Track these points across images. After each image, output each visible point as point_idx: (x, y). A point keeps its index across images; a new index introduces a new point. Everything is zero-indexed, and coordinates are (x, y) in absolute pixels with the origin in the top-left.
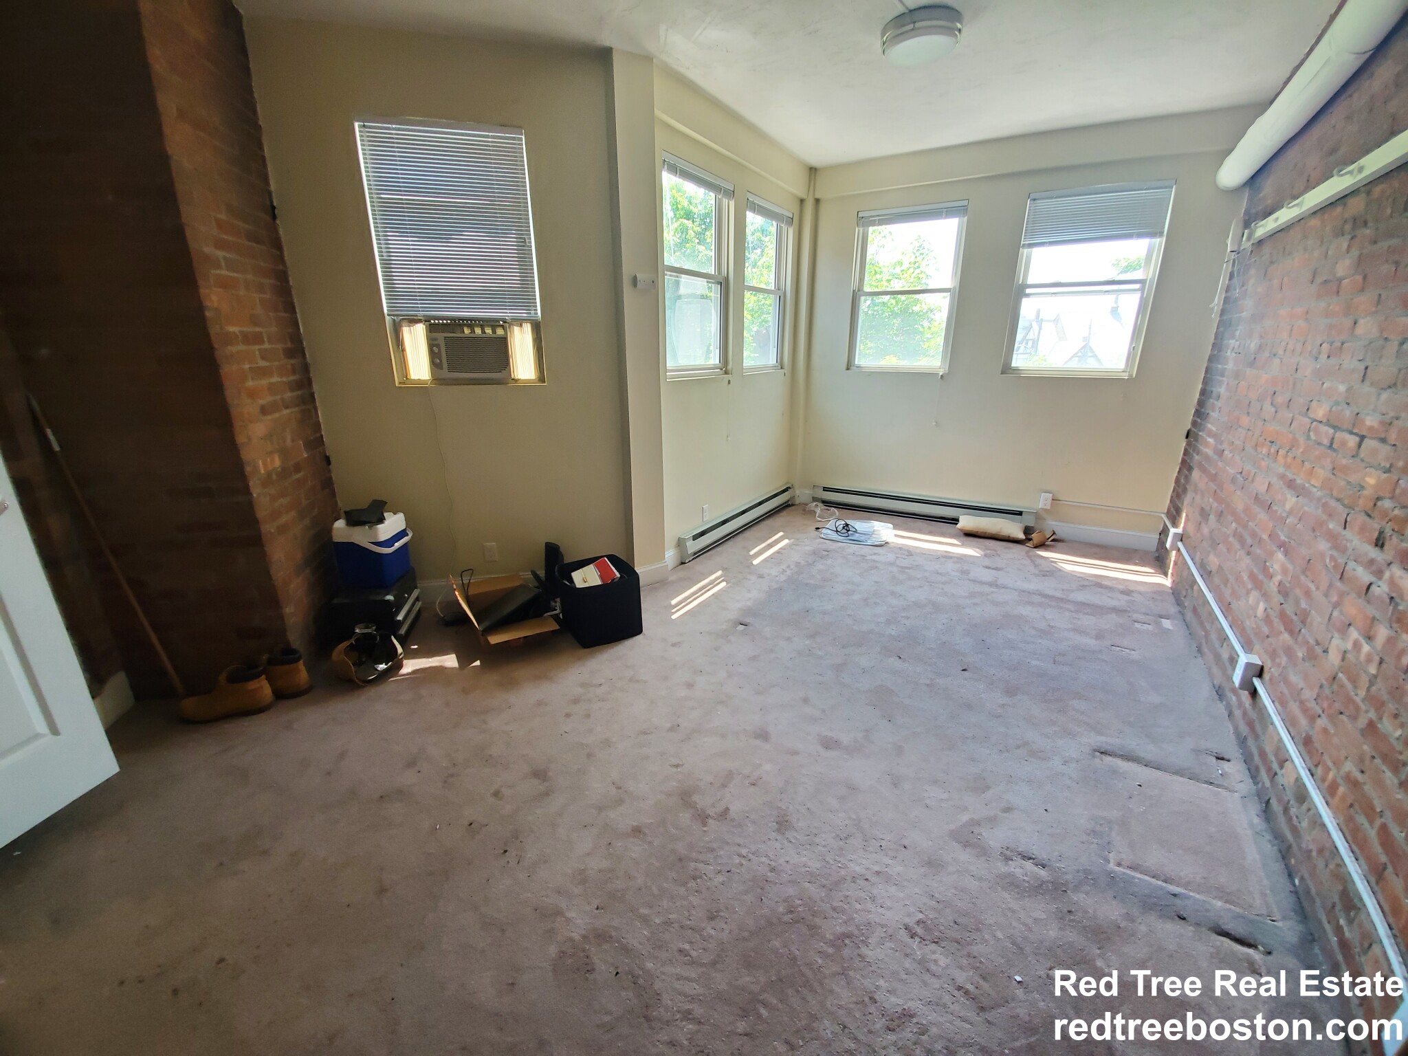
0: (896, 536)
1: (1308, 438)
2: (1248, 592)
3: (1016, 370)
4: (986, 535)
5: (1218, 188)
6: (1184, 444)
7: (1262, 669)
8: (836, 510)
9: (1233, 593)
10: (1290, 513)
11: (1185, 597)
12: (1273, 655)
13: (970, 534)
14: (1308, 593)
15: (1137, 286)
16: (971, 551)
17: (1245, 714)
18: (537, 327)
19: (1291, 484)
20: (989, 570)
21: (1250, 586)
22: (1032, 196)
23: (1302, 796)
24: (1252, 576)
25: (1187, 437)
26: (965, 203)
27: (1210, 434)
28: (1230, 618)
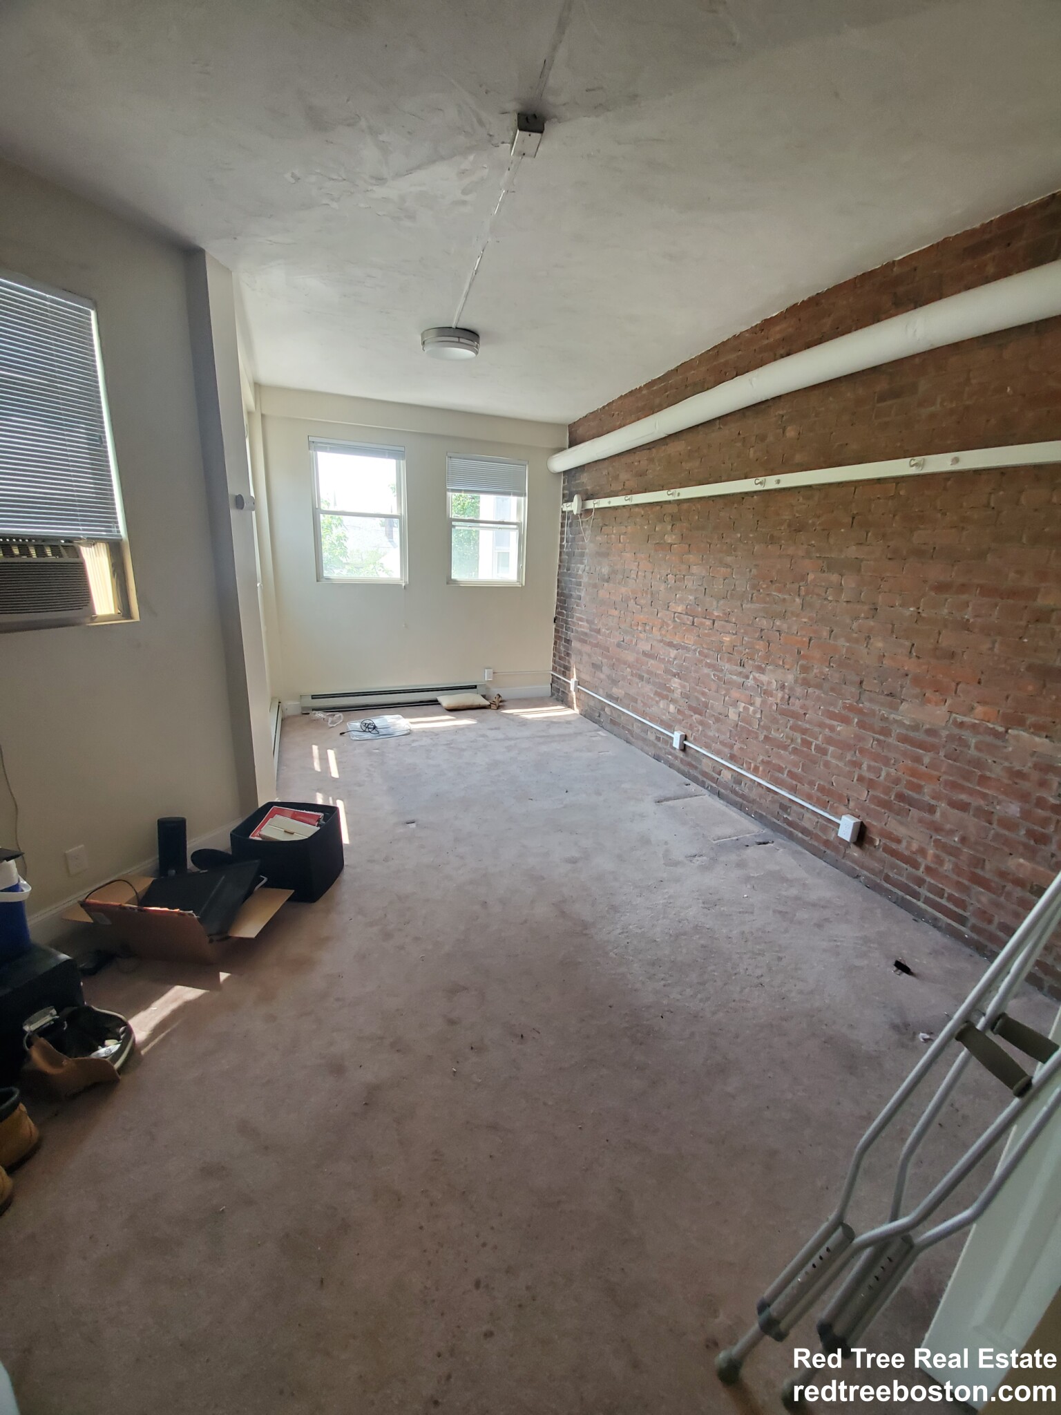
0: (411, 723)
1: (675, 621)
2: (657, 702)
3: (455, 581)
4: (474, 707)
5: (550, 471)
6: (554, 626)
7: (686, 736)
8: (341, 714)
9: (645, 704)
10: (675, 659)
11: (599, 716)
12: (691, 727)
13: (451, 710)
14: (704, 694)
15: (515, 526)
16: (465, 721)
17: (682, 760)
18: (115, 549)
19: (670, 644)
20: (493, 731)
21: (657, 699)
22: (449, 454)
23: (738, 779)
24: (656, 693)
25: (555, 622)
26: (402, 449)
27: (581, 619)
28: (648, 718)
